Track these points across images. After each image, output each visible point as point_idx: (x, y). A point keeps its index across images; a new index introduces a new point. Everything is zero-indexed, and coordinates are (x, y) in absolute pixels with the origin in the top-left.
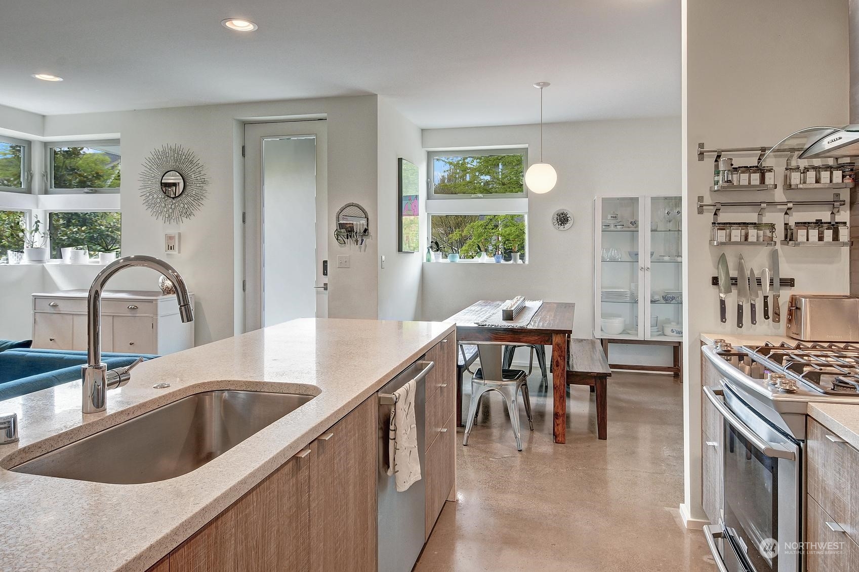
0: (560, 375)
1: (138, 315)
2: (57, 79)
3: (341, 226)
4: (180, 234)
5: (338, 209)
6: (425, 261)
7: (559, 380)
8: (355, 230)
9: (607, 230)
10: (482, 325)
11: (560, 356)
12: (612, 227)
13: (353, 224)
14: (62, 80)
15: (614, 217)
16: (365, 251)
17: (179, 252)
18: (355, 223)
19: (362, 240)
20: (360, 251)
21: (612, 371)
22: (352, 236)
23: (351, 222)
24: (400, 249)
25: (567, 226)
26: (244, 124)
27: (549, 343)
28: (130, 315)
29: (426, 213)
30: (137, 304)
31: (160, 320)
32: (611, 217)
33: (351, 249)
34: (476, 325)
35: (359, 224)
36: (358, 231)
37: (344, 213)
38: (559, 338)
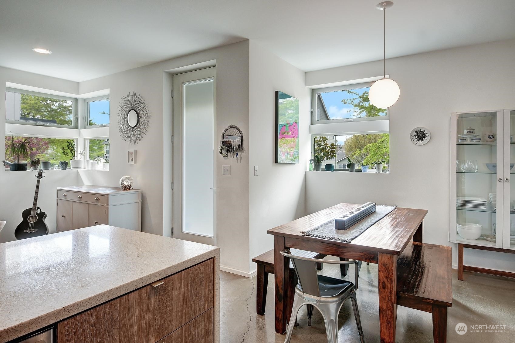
0: (387, 298)
1: (99, 204)
2: (48, 52)
3: (224, 143)
4: (136, 151)
5: (223, 131)
6: (308, 170)
7: (385, 304)
8: (233, 146)
9: (463, 143)
10: (307, 235)
11: (386, 277)
12: (469, 140)
13: (230, 141)
14: (51, 53)
15: (470, 132)
16: (240, 162)
17: (135, 163)
18: (232, 140)
19: (237, 154)
20: (238, 162)
21: (454, 300)
22: (231, 150)
23: (230, 140)
24: (276, 161)
25: (425, 141)
26: (173, 75)
27: (375, 261)
28: (96, 204)
29: (311, 135)
30: (99, 197)
31: (110, 208)
32: (468, 132)
33: (231, 161)
34: (301, 235)
35: (235, 141)
36: (235, 146)
37: (226, 134)
38: (386, 257)
